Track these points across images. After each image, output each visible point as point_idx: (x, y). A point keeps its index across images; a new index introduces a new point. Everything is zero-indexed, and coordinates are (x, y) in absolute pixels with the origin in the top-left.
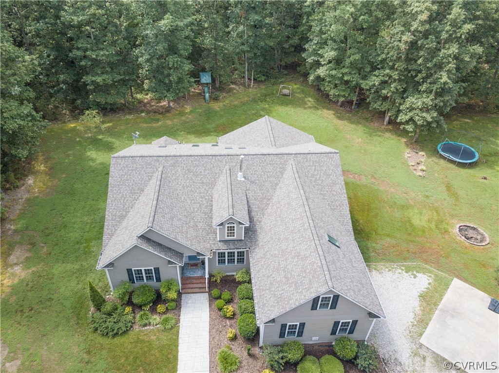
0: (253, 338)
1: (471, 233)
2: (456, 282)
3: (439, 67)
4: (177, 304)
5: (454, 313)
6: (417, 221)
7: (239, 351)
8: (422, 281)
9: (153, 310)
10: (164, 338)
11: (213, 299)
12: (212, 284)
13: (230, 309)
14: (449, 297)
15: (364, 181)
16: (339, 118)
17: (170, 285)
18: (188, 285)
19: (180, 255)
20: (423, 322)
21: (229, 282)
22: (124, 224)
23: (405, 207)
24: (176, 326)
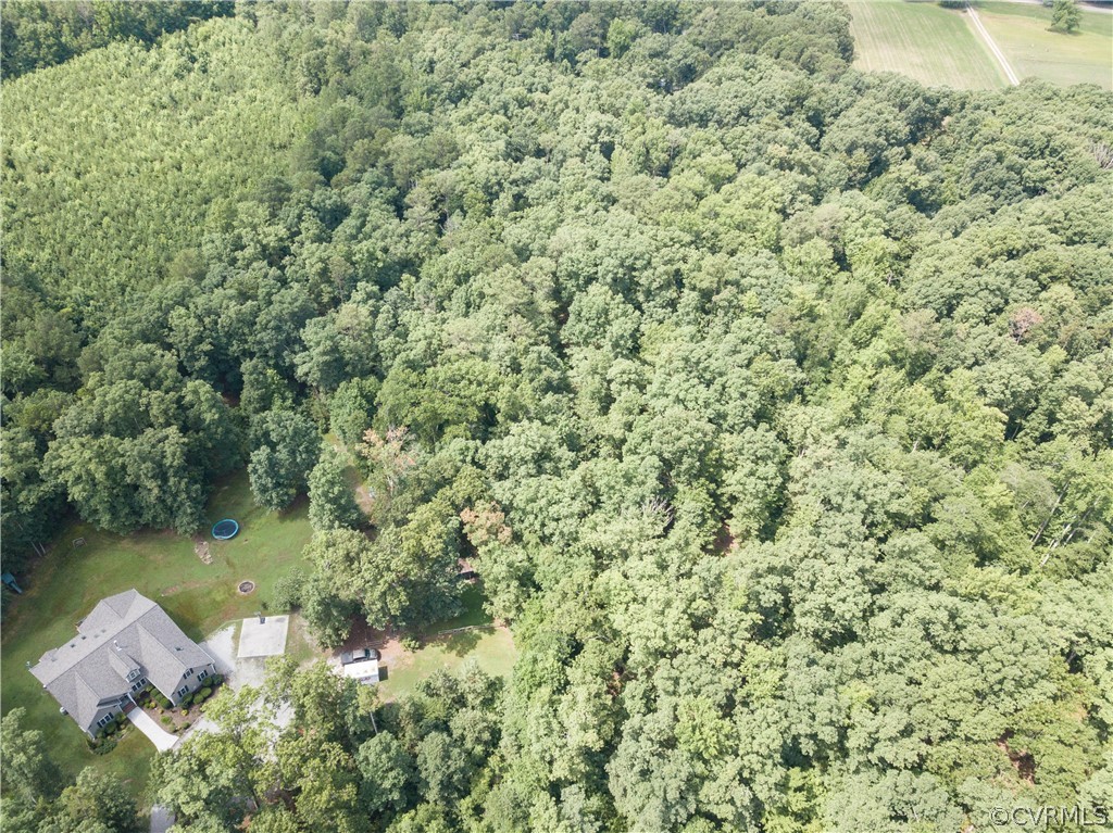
0: (170, 706)
1: (246, 587)
2: (245, 620)
3: (182, 504)
4: (128, 721)
5: (247, 636)
6: (218, 599)
7: (168, 714)
8: (231, 630)
9: (120, 729)
10: (134, 734)
11: (142, 707)
12: (137, 701)
13: (153, 704)
14: (244, 629)
15: (179, 589)
16: (137, 543)
17: (120, 715)
18: (127, 708)
19: (116, 701)
20: (236, 649)
21: (145, 695)
22: (80, 707)
23: (209, 593)
24: (135, 727)
